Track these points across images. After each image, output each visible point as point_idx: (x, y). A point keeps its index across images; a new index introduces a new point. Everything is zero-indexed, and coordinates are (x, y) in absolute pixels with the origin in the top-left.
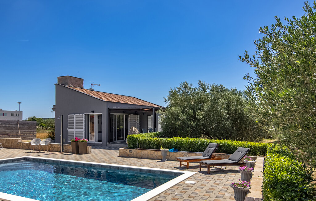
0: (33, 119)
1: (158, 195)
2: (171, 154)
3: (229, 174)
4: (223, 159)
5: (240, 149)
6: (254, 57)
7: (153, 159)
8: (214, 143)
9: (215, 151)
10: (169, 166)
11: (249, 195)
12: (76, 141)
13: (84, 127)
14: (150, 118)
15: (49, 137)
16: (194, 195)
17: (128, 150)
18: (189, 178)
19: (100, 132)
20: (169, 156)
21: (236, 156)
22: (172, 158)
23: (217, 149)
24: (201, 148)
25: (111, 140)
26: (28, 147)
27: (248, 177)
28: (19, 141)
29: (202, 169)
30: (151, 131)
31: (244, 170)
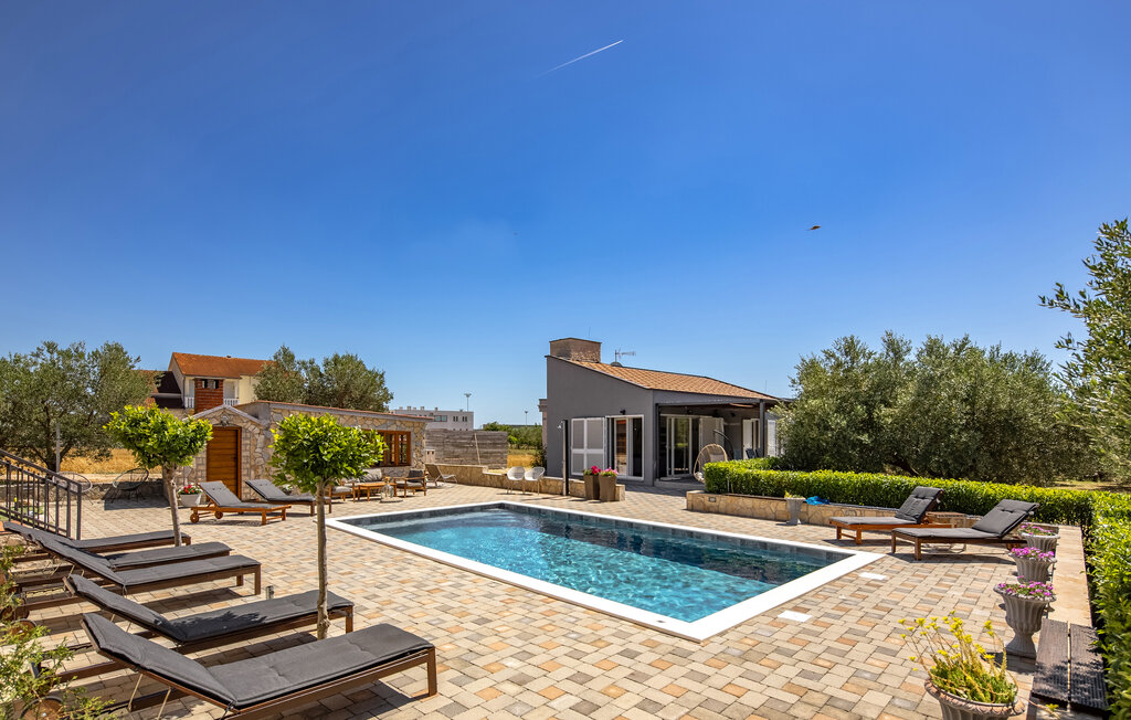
0: (493, 427)
1: (799, 597)
2: (811, 510)
3: (978, 565)
4: (956, 527)
5: (1005, 503)
6: (1083, 294)
7: (766, 519)
8: (927, 485)
9: (933, 507)
10: (810, 537)
11: (1051, 616)
12: (594, 473)
13: (605, 445)
14: (747, 424)
15: (535, 465)
16: (891, 606)
17: (707, 497)
18: (868, 567)
19: (637, 455)
20: (807, 513)
21: (996, 520)
22: (813, 519)
23: (938, 501)
24: (891, 499)
25: (661, 472)
26: (501, 483)
27: (1041, 573)
28: (485, 472)
29: (897, 548)
30: (751, 454)
31: (1026, 556)
